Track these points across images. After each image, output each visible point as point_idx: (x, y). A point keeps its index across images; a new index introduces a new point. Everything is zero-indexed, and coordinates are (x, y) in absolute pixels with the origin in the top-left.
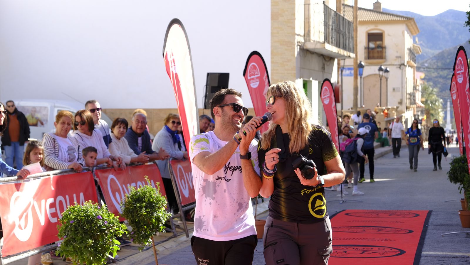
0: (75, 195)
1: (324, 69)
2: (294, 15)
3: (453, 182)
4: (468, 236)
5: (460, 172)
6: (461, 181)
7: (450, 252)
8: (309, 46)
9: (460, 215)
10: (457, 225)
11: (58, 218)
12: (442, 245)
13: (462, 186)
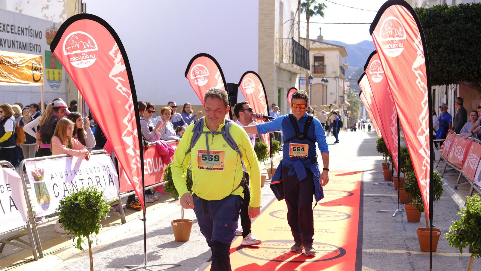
0: (156, 158)
1: (291, 80)
2: (274, 45)
3: (379, 152)
4: (389, 185)
5: (383, 146)
6: (384, 151)
7: (380, 194)
8: (283, 66)
9: (384, 172)
10: (381, 179)
11: (148, 172)
12: (375, 190)
13: (385, 155)
